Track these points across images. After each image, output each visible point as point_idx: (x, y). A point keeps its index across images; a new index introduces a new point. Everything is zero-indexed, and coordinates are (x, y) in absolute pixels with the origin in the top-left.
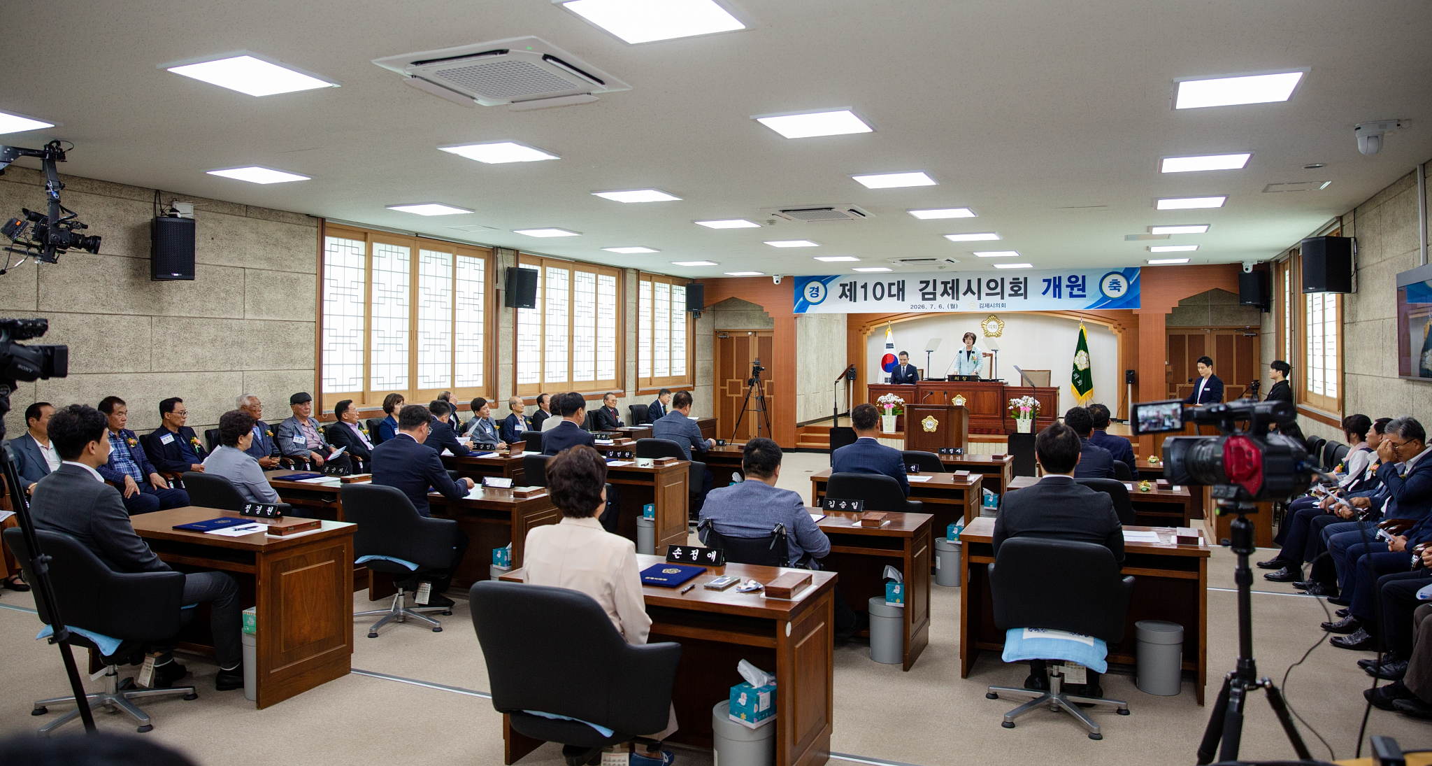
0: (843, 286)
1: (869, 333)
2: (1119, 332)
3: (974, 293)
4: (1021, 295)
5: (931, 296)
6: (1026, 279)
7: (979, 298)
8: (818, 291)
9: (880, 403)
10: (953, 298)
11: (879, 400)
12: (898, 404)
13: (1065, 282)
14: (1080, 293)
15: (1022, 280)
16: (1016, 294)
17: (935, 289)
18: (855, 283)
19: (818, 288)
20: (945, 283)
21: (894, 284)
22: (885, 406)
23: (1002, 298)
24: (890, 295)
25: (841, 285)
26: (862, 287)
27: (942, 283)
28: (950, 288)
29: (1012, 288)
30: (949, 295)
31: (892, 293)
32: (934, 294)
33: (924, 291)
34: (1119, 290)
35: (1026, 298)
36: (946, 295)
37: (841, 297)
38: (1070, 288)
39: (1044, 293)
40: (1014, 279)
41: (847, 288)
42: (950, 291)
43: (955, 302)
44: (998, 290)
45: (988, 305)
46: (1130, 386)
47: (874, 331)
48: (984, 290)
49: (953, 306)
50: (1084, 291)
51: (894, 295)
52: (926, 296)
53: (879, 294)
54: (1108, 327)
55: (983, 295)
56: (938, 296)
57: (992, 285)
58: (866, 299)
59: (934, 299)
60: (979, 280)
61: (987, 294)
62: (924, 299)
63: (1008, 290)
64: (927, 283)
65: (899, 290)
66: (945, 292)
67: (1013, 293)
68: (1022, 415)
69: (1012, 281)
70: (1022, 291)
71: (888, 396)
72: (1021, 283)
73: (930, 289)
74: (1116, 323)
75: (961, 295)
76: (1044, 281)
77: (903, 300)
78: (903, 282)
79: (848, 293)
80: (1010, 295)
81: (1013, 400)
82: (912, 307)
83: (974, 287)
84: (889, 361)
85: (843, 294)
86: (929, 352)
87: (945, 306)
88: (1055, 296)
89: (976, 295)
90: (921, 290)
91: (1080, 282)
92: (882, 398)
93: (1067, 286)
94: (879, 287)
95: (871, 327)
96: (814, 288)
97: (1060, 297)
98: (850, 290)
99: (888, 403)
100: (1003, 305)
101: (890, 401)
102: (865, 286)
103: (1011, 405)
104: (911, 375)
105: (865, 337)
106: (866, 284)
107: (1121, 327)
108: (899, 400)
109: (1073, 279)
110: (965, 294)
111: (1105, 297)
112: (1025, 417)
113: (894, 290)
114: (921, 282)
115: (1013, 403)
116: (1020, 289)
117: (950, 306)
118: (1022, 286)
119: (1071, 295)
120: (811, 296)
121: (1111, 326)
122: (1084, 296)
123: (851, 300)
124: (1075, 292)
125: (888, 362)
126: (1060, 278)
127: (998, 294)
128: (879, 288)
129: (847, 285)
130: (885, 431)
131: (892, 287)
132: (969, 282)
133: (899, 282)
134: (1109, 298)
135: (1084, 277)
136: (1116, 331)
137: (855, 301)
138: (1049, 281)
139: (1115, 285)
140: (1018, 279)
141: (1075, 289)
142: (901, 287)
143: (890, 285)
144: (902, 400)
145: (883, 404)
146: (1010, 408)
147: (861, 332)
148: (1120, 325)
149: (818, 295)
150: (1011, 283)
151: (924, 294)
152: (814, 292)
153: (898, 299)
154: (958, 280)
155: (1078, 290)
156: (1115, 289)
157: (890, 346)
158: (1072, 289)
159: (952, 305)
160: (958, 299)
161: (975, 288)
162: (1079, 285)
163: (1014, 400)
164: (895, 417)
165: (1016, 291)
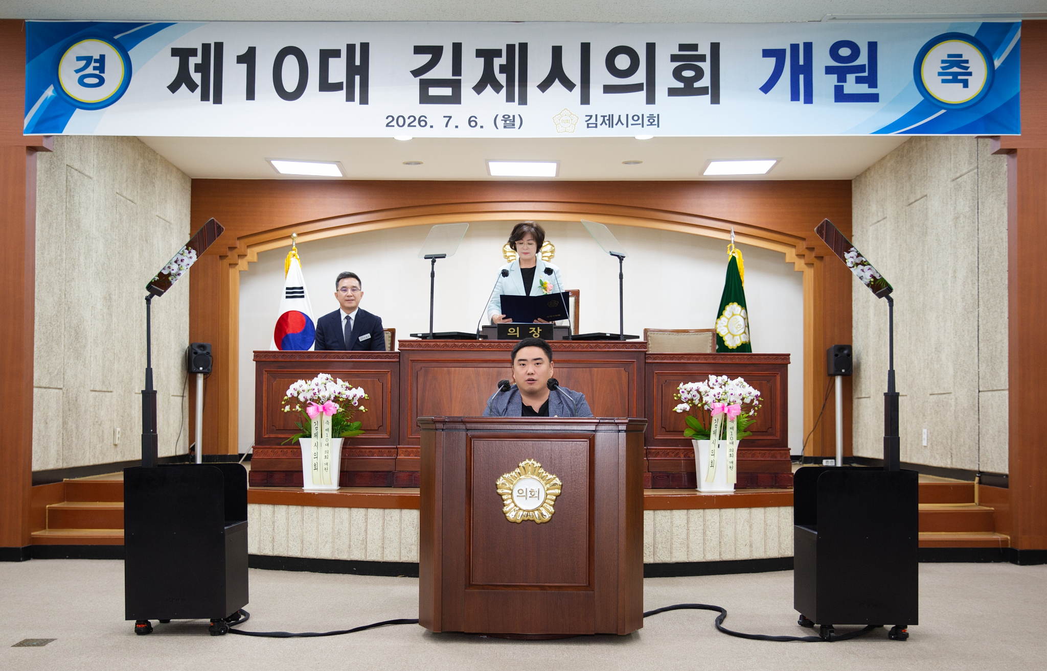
0: (183, 54)
1: (243, 264)
2: (810, 265)
3: (569, 85)
4: (703, 91)
5: (447, 91)
6: (715, 48)
7: (585, 100)
8: (102, 69)
9: (294, 400)
10: (510, 98)
11: (289, 393)
12: (346, 403)
13: (821, 59)
14: (864, 89)
15: (704, 49)
16: (688, 89)
17: (457, 68)
18: (219, 46)
19: (102, 57)
20: (487, 55)
21: (336, 53)
22: (311, 410)
23: (651, 99)
24: (326, 86)
25: (175, 52)
26: (240, 60)
27: (480, 53)
28: (503, 69)
29: (677, 74)
30: (497, 87)
31: (332, 80)
32: (455, 85)
33: (427, 76)
34: (966, 84)
35: (715, 99)
36: (489, 88)
37: (173, 87)
38: (834, 77)
39: (766, 88)
40: (682, 47)
41: (193, 61)
42: (502, 78)
43: (514, 108)
44: (640, 77)
45: (609, 121)
46: (838, 381)
47: (255, 259)
48: (600, 75)
49: (509, 121)
50: (873, 84)
51: (337, 87)
52: (433, 91)
53: (290, 82)
54: (783, 255)
55: (596, 90)
56: (467, 90)
57: (623, 62)
58: (251, 94)
59: (456, 99)
60: (585, 49)
61: (608, 89)
62: (425, 98)
63: (665, 78)
64: (436, 52)
65: (352, 70)
66: (487, 80)
67: (681, 85)
68: (715, 427)
69: (677, 52)
70: (705, 82)
71: (315, 380)
72: (702, 58)
73: (443, 70)
74: (802, 245)
75: (532, 90)
76: (767, 53)
77: (364, 100)
78: (365, 47)
79: (197, 78)
80: (672, 92)
81: (688, 389)
82: (393, 121)
83: (572, 68)
84: (293, 328)
85: (182, 80)
86: (433, 259)
87: (485, 119)
88: (795, 97)
89: (577, 90)
90: (416, 73)
91: (863, 60)
92: (300, 388)
93: (829, 70)
94: (291, 63)
95: (249, 251)
96: (89, 60)
97: (809, 99)
98: (202, 68)
99: (318, 401)
100: (654, 120)
101: (324, 394)
102: (248, 58)
103: (680, 401)
104: (368, 336)
105: (233, 273)
106: (252, 51)
107: (813, 254)
108: (350, 394)
109: (845, 52)
110: (544, 86)
111: (930, 102)
112: (723, 436)
113: (338, 70)
114: (419, 50)
115: (684, 396)
116: (700, 74)
117: (500, 123)
118: (706, 66)
119: (840, 96)
120: (81, 82)
121: (790, 254)
122: (874, 98)
123: (205, 97)
124: (851, 86)
125: (290, 331)
126: (808, 46)
127: (637, 88)
128: (291, 65)
129: (193, 52)
130: (310, 486)
131: (332, 61)
132: (557, 52)
133: (351, 48)
134: (938, 104)
135: (873, 47)
136: (800, 264)
137: (218, 100)
138: (777, 54)
139: (955, 70)
140: (694, 47)
141: (851, 78)
142: (358, 63)
143: (326, 55)
144: (360, 392)
145: (305, 405)
146: (679, 408)
147: (226, 262)
148: (811, 249)
149: (102, 81)
150: (674, 58)
151: (425, 85)
152: (90, 70)
153: (350, 97)
154: (524, 47)
155: (859, 80)
156: (955, 80)
157: (295, 293)
158: (842, 79)
159: (506, 118)
160: (523, 101)
161: (573, 73)
162: (861, 68)
163: (690, 385)
164: (339, 442)
165: (689, 82)
